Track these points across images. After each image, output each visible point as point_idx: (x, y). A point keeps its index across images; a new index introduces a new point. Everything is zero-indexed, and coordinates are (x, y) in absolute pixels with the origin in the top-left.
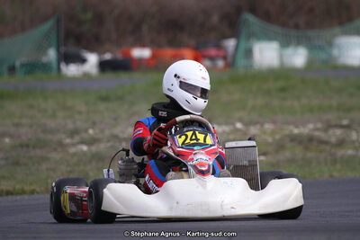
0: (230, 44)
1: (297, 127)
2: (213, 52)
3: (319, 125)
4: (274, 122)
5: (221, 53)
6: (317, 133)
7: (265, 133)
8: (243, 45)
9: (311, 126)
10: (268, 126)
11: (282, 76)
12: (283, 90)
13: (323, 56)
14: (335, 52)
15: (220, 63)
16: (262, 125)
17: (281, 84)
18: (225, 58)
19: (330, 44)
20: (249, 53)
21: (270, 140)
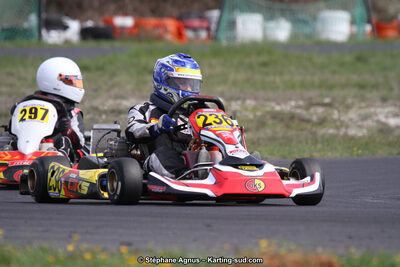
0: (215, 14)
1: (279, 104)
2: (196, 23)
3: (301, 103)
4: (256, 98)
5: (205, 24)
6: (299, 111)
7: (246, 109)
8: (226, 17)
9: (293, 103)
10: (250, 103)
11: (265, 50)
12: (265, 64)
13: (307, 30)
14: (319, 26)
15: (203, 34)
16: (244, 100)
17: (263, 58)
18: (208, 29)
19: (315, 18)
20: (232, 25)
21: (251, 116)
